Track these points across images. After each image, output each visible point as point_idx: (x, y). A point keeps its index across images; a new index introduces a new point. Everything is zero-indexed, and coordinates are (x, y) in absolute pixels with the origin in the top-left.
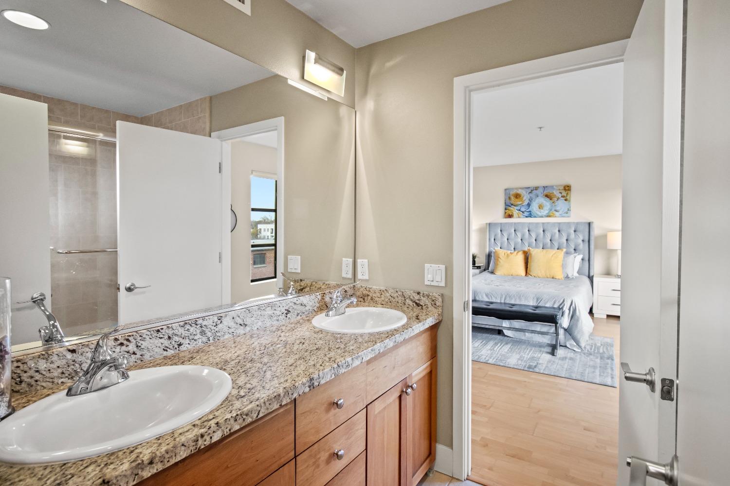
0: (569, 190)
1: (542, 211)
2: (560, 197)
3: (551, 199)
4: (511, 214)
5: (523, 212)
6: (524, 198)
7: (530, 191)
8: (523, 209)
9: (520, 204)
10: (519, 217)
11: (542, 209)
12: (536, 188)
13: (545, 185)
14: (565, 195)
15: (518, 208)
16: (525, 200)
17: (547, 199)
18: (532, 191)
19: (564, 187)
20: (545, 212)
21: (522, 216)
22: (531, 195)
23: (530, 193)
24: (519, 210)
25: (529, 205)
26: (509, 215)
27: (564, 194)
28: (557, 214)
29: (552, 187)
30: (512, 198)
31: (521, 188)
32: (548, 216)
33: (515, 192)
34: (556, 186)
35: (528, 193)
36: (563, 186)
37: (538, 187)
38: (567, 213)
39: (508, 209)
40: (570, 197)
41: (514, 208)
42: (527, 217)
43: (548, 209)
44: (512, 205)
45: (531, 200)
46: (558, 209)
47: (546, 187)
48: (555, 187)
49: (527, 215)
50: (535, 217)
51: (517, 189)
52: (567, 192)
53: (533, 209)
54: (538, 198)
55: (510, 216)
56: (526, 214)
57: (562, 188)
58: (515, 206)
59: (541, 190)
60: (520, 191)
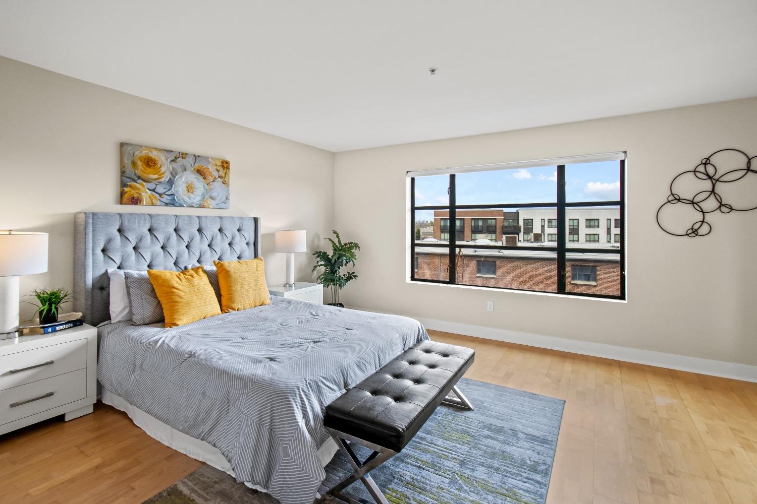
0: (228, 168)
1: (192, 196)
2: (217, 177)
3: (205, 178)
4: (136, 196)
5: (160, 195)
6: (163, 169)
7: (173, 158)
8: (160, 189)
9: (155, 179)
10: (153, 204)
11: (192, 193)
12: (184, 155)
13: (197, 153)
14: (224, 176)
15: (152, 186)
16: (164, 173)
17: (200, 178)
18: (176, 158)
19: (222, 163)
20: (196, 199)
21: (159, 203)
22: (174, 165)
23: (173, 161)
24: (154, 190)
25: (171, 183)
26: (133, 198)
27: (222, 173)
28: (212, 203)
29: (206, 158)
30: (140, 164)
31: (156, 149)
32: (201, 206)
33: (144, 152)
34: (213, 159)
35: (169, 160)
36: (221, 161)
37: (186, 154)
38: (225, 203)
39: (130, 186)
40: (229, 180)
41: (143, 186)
42: (167, 204)
43: (200, 194)
44: (139, 178)
45: (174, 174)
46: (214, 195)
47: (199, 156)
48: (210, 160)
49: (168, 202)
50: (181, 206)
51: (150, 148)
52: (225, 171)
53: (177, 192)
54: (185, 173)
55: (135, 201)
56: (166, 199)
57: (219, 163)
58: (144, 181)
59: (189, 161)
60: (154, 155)
